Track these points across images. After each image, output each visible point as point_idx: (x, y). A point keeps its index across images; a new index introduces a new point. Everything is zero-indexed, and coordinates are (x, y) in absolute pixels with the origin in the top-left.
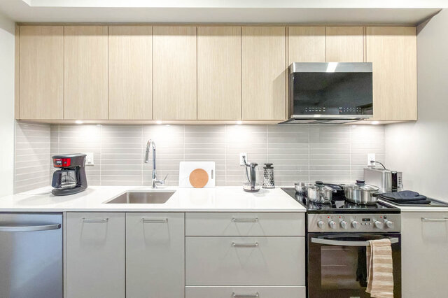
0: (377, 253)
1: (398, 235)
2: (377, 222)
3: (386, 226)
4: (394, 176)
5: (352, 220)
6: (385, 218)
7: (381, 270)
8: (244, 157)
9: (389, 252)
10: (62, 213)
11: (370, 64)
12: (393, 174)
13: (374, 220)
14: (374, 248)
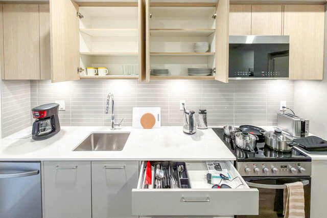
0: (293, 194)
1: (309, 178)
2: (293, 169)
3: (299, 171)
4: (303, 124)
5: (272, 167)
6: (299, 165)
7: (295, 207)
8: (183, 104)
9: (301, 193)
10: (40, 162)
11: (288, 37)
12: (302, 122)
13: (290, 167)
14: (291, 191)
